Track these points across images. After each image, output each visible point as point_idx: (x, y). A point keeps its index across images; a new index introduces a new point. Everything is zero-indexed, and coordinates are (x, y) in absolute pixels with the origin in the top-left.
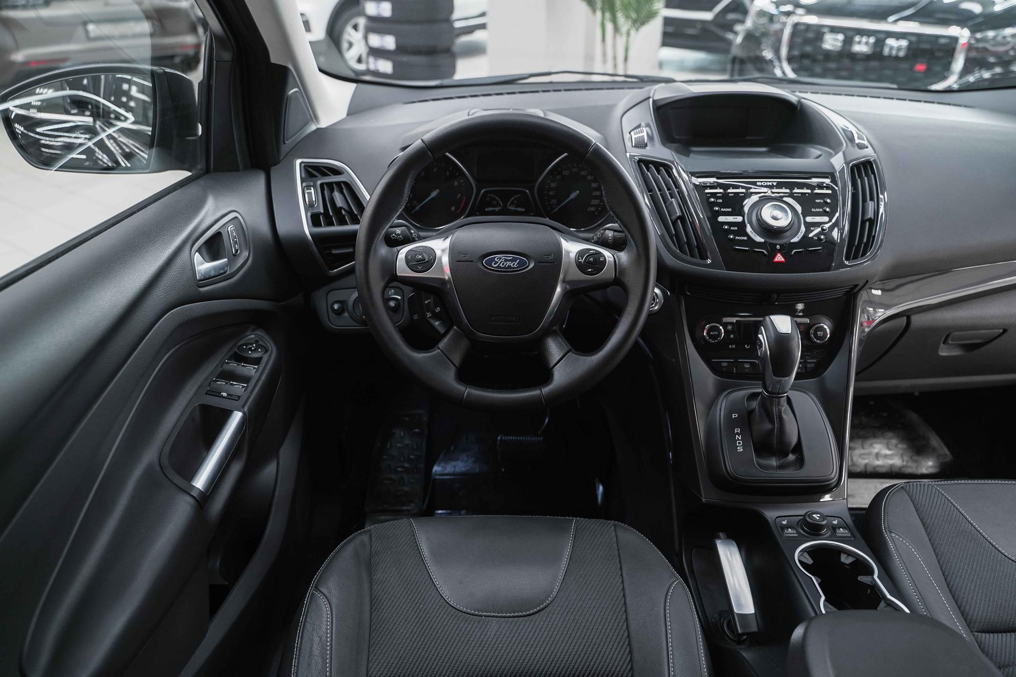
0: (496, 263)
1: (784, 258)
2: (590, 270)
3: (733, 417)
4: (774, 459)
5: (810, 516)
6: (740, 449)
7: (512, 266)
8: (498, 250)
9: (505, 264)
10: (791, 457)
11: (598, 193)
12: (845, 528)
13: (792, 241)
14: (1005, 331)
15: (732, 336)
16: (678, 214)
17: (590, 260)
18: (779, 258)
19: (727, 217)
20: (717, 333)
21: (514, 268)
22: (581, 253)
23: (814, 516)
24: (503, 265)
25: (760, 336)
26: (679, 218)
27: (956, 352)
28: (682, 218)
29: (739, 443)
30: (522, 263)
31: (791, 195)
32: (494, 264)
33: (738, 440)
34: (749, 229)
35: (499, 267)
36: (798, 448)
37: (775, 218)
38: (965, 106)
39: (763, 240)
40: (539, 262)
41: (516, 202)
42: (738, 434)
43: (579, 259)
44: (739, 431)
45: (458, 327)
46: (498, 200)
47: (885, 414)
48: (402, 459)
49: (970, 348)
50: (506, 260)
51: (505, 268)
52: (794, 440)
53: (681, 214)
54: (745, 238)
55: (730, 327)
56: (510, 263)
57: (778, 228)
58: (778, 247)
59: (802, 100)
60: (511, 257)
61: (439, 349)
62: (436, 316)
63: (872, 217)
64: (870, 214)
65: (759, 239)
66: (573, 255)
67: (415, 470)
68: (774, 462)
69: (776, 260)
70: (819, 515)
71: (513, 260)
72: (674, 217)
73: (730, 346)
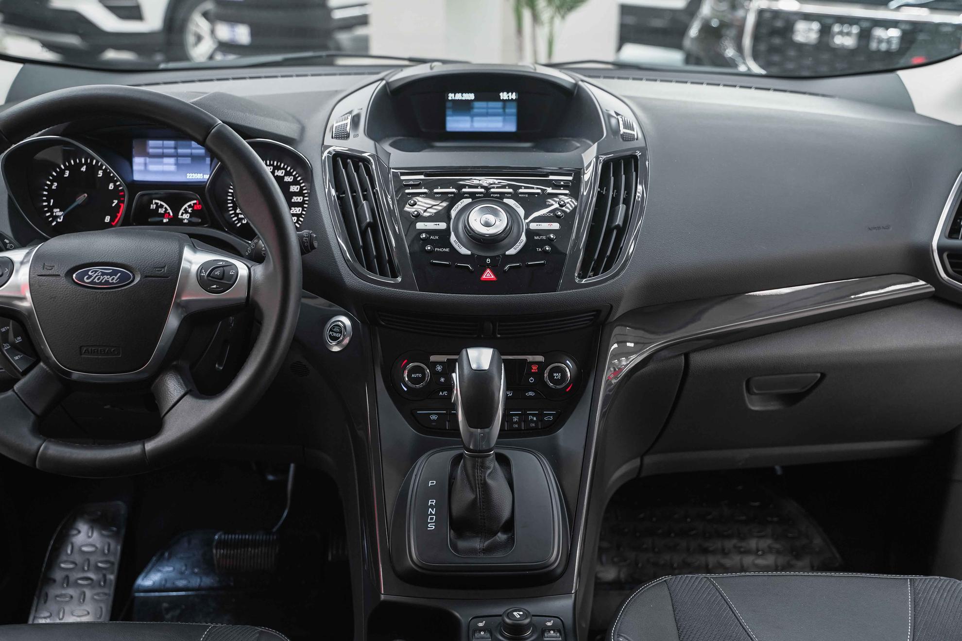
0: (90, 277)
1: (494, 275)
2: (215, 286)
3: (430, 484)
4: (478, 540)
5: (510, 615)
6: (431, 527)
7: (110, 281)
8: (94, 261)
9: (102, 278)
10: (501, 537)
11: (299, 198)
12: (559, 631)
13: (507, 253)
14: (823, 375)
15: (442, 380)
16: (368, 220)
17: (216, 273)
18: (488, 275)
19: (426, 224)
20: (420, 375)
21: (113, 283)
22: (204, 266)
23: (515, 613)
24: (98, 279)
25: (454, 375)
26: (369, 224)
27: (773, 406)
28: (373, 226)
29: (432, 519)
30: (124, 278)
31: (515, 196)
32: (87, 279)
33: (431, 514)
34: (453, 238)
35: (92, 282)
36: (509, 526)
37: (487, 225)
38: (824, 95)
39: (469, 253)
40: (146, 277)
41: (190, 210)
42: (432, 507)
43: (201, 272)
44: (434, 503)
45: (45, 363)
46: (166, 208)
47: (757, 504)
48: (86, 568)
49: (791, 399)
50: (103, 274)
51: (100, 283)
52: (506, 514)
53: (372, 221)
54: (447, 250)
55: (439, 368)
56: (109, 277)
57: (491, 236)
58: (488, 261)
59: (580, 83)
60: (109, 269)
61: (14, 391)
62: (15, 348)
63: (621, 224)
64: (619, 221)
65: (464, 251)
66: (194, 268)
67: (102, 583)
68: (477, 544)
69: (484, 277)
70: (521, 613)
71: (114, 273)
72: (364, 225)
73: (441, 393)
